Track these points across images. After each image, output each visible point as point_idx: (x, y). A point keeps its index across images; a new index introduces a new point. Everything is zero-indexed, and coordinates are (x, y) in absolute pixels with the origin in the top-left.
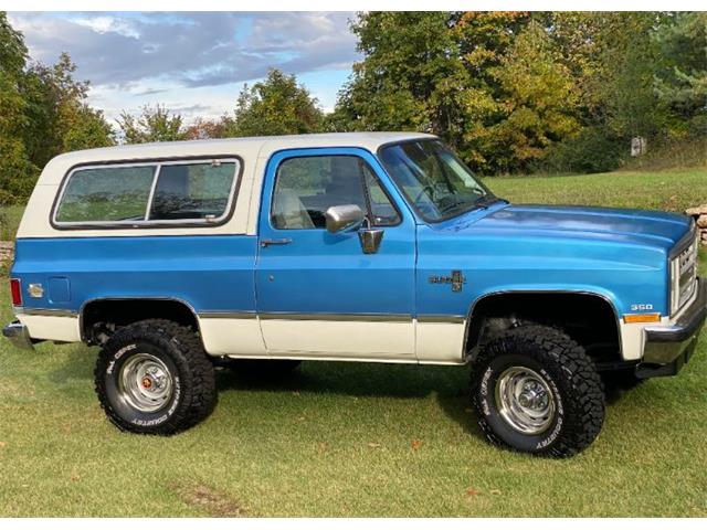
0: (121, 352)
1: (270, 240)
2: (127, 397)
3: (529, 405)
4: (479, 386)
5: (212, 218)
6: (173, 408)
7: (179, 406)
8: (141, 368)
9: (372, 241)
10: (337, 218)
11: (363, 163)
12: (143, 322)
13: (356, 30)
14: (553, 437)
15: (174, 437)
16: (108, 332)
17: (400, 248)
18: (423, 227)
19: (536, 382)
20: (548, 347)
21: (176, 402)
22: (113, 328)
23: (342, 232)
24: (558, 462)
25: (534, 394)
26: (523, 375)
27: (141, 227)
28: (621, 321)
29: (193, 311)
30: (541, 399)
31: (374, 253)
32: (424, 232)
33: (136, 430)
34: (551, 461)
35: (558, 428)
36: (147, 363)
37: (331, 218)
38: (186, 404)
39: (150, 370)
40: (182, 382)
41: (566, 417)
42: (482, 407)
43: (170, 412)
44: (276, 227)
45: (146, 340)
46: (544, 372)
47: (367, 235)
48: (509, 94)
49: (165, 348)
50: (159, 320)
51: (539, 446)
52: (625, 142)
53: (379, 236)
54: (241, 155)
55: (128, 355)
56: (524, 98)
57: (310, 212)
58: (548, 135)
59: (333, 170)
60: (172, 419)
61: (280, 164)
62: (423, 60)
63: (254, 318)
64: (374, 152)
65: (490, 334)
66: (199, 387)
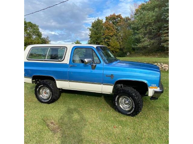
0: (40, 86)
1: (72, 65)
2: (41, 95)
3: (126, 104)
4: (115, 99)
5: (60, 60)
6: (50, 98)
7: (51, 98)
8: (44, 90)
9: (94, 67)
10: (87, 61)
11: (93, 50)
12: (45, 80)
13: (89, 35)
14: (132, 112)
15: (50, 104)
16: (39, 81)
17: (100, 69)
18: (105, 64)
19: (128, 99)
20: (132, 93)
21: (51, 97)
22: (40, 81)
23: (88, 64)
24: (132, 117)
25: (127, 102)
26: (125, 97)
27: (45, 61)
28: (149, 88)
29: (55, 79)
30: (129, 103)
31: (94, 69)
32: (105, 66)
33: (42, 102)
34: (131, 117)
35: (133, 110)
36: (45, 89)
37: (85, 61)
38: (53, 98)
39: (46, 90)
40: (52, 93)
41: (135, 108)
42: (115, 103)
43: (50, 99)
44: (73, 62)
45: (45, 84)
46: (130, 98)
47: (93, 65)
48: (110, 45)
49: (49, 86)
50: (48, 80)
51: (128, 113)
52: (126, 53)
53: (95, 66)
54: (67, 47)
55: (41, 87)
56: (112, 46)
57: (81, 60)
58: (116, 52)
59: (86, 52)
60: (50, 101)
61: (75, 49)
62: (98, 40)
63: (68, 81)
64: (95, 48)
65: (117, 87)
66: (56, 94)
